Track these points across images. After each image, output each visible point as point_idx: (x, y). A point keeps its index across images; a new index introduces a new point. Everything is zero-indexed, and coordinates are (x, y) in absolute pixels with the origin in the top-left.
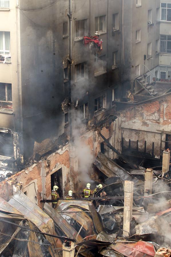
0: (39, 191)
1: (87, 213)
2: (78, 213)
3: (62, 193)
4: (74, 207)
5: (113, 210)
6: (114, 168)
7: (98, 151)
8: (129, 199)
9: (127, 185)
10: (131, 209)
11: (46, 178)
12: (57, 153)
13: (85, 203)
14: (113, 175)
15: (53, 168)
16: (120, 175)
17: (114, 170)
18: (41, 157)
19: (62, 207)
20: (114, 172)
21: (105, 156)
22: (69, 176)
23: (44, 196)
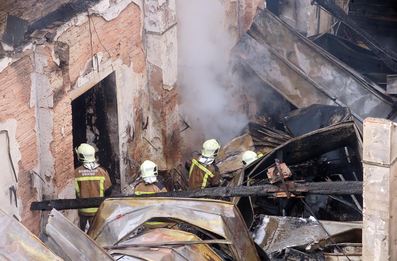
0: (27, 168)
1: (216, 246)
2: (180, 250)
3: (119, 171)
4: (166, 227)
5: (318, 234)
6: (319, 70)
7: (254, 7)
8: (382, 190)
9: (375, 134)
10: (390, 232)
11: (52, 112)
12: (95, 15)
13: (207, 211)
14: (315, 100)
15: (82, 73)
16: (343, 99)
17: (320, 78)
18: (30, 31)
19: (119, 225)
20: (320, 87)
21: (284, 24)
22: (144, 104)
23: (46, 186)
